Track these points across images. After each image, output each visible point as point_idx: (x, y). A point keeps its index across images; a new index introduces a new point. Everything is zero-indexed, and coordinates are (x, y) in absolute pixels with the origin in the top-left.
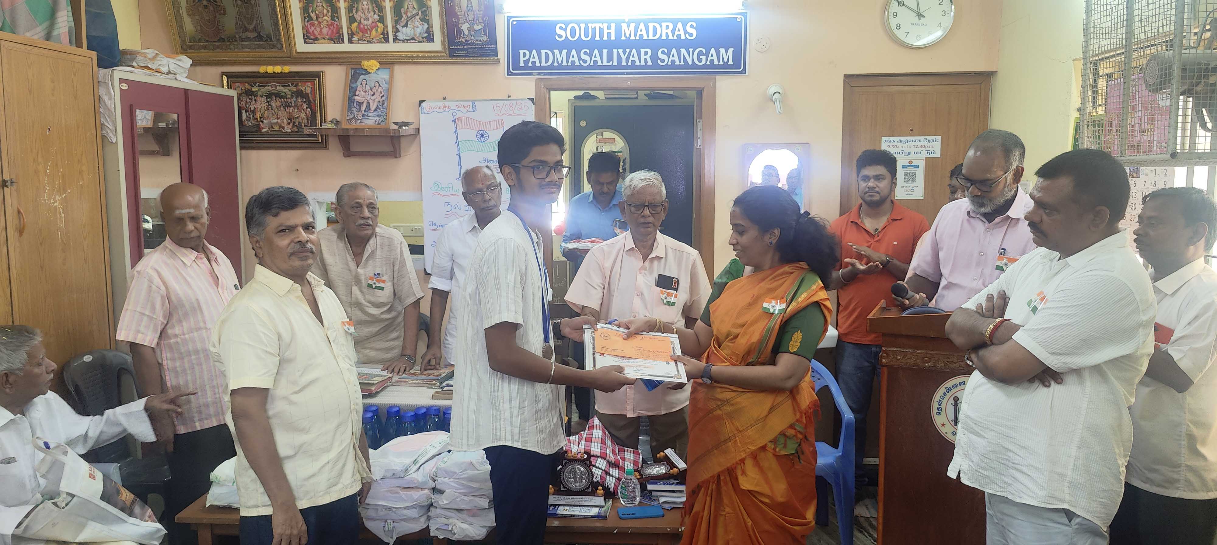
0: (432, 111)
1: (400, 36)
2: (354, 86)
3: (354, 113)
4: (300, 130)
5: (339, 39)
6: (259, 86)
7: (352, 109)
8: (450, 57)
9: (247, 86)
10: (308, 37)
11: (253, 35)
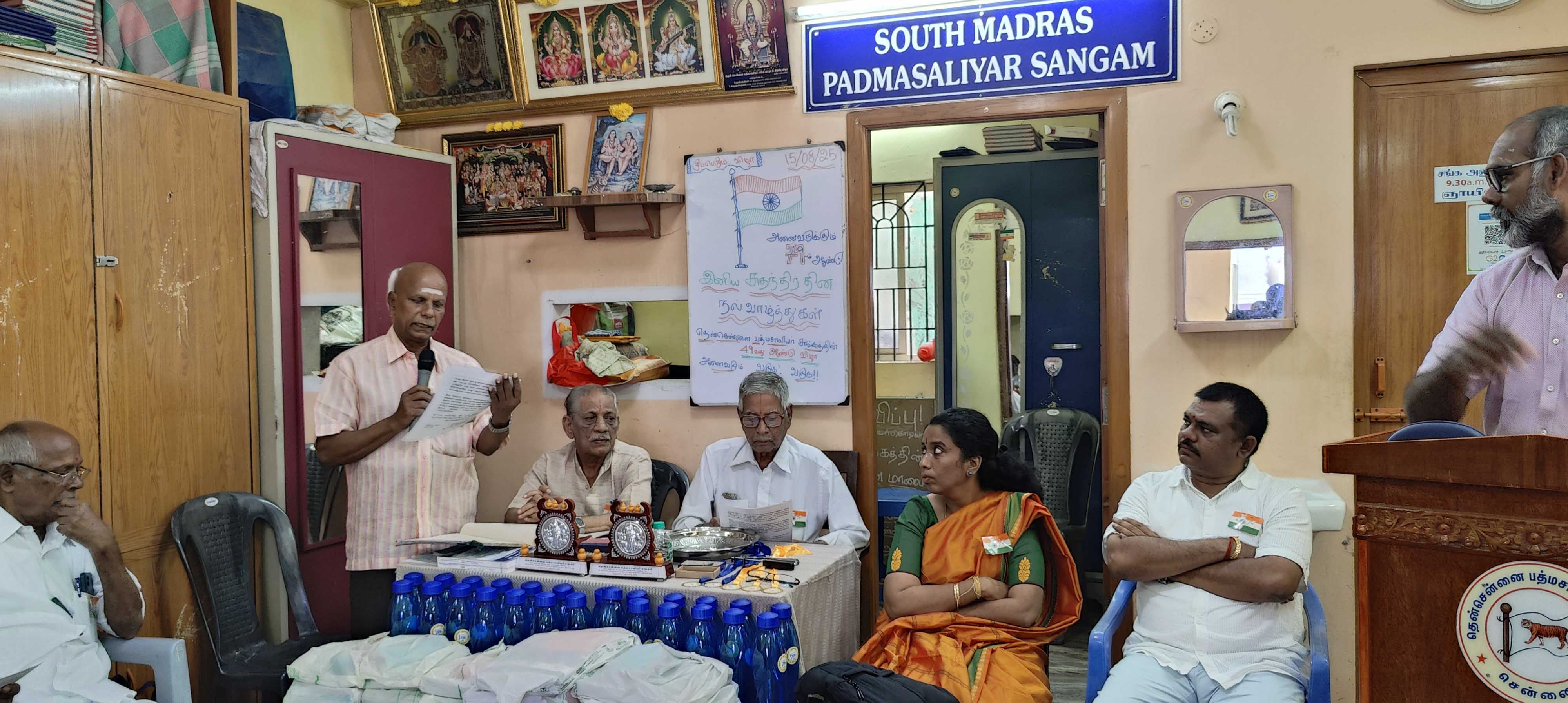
0: (701, 169)
1: (660, 66)
2: (599, 140)
3: (597, 178)
5: (582, 79)
6: (486, 150)
7: (595, 172)
8: (726, 90)
9: (471, 151)
10: (543, 80)
11: (477, 82)
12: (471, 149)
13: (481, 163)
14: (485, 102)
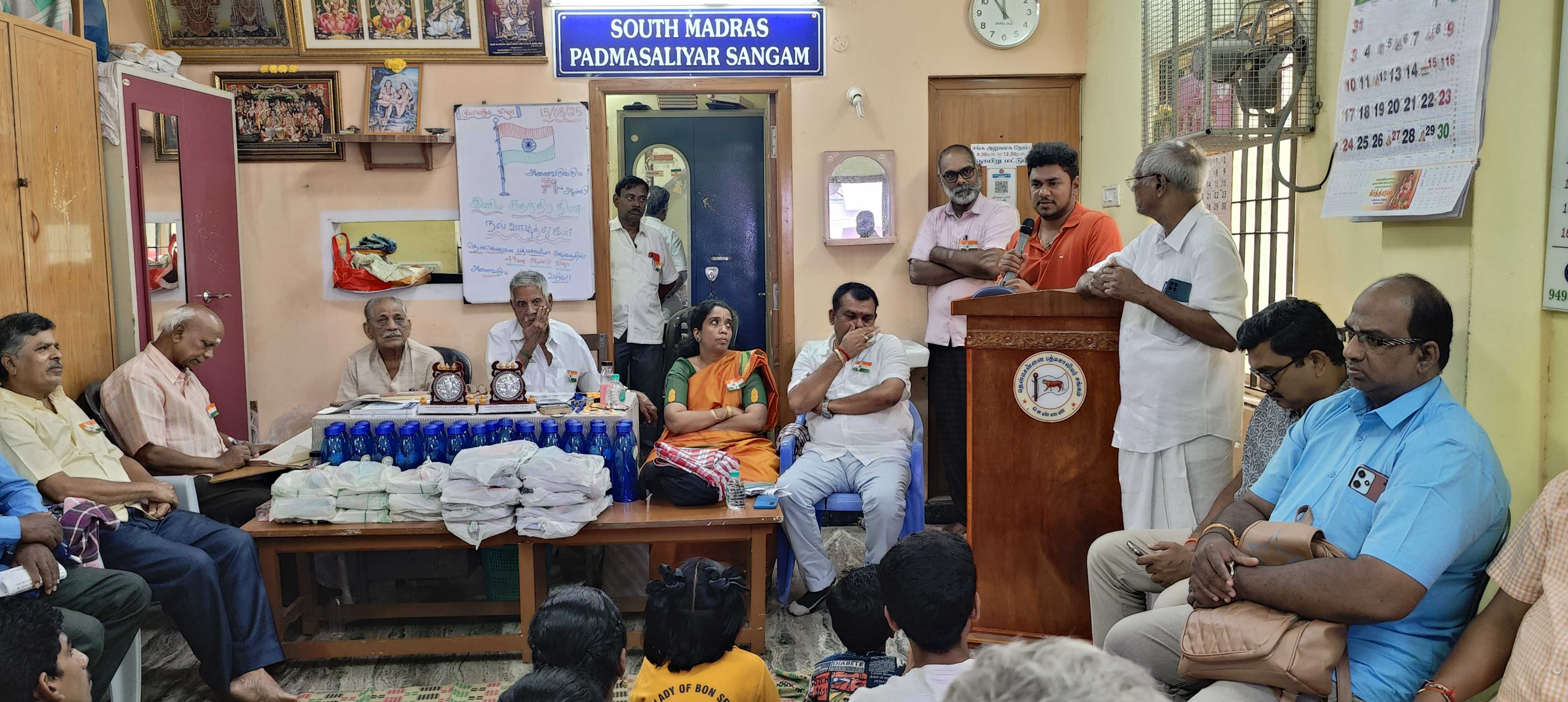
0: (469, 116)
1: (431, 31)
2: (376, 88)
3: (377, 119)
4: (311, 139)
5: (358, 34)
6: (260, 88)
7: (375, 114)
8: (490, 55)
9: (245, 89)
10: (320, 32)
11: (252, 28)
12: (244, 86)
13: (256, 99)
14: (259, 46)
